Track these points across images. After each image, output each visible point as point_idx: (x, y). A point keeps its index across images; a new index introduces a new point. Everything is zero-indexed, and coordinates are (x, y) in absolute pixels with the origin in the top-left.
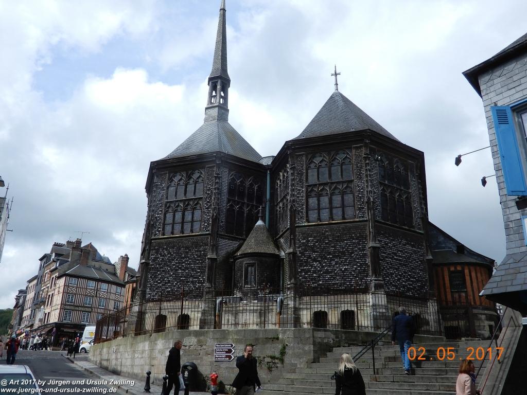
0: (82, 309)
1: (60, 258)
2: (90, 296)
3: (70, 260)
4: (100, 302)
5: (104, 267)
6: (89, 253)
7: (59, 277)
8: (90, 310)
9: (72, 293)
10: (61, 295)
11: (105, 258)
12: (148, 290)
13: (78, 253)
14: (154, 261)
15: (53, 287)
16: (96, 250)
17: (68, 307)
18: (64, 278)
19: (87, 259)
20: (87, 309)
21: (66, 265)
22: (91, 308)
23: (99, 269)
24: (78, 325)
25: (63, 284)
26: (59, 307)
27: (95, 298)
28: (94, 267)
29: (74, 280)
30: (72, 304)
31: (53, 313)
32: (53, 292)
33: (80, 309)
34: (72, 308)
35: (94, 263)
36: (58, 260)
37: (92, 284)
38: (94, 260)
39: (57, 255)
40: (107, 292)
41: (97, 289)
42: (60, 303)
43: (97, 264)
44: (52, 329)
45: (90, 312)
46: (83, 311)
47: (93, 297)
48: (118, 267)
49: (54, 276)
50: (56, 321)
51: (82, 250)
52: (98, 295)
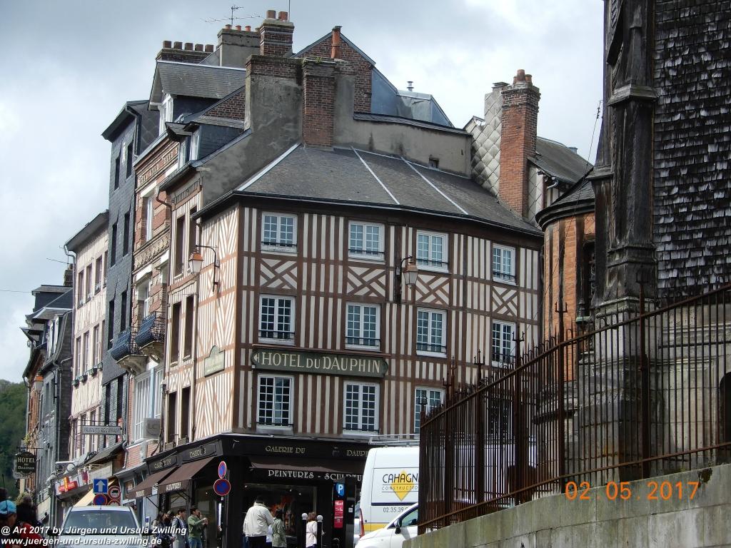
0: (341, 366)
1: (201, 118)
2: (367, 299)
3: (247, 123)
4: (419, 327)
5: (420, 146)
6: (333, 82)
7: (210, 215)
8: (377, 367)
9: (279, 291)
10: (230, 300)
11: (417, 100)
12: (664, 246)
13: (279, 84)
14: (679, 85)
15: (188, 267)
16: (370, 66)
17: (271, 360)
18: (234, 216)
19: (332, 111)
20: (362, 367)
21: (233, 150)
22: (380, 357)
23: (395, 160)
24: (330, 444)
25: (233, 248)
26: (230, 361)
27: (391, 310)
28: (370, 152)
29: (280, 225)
30: (290, 343)
31: (204, 393)
32: (191, 290)
33: (328, 365)
34: (290, 362)
35: (363, 132)
36: (192, 128)
37: (371, 237)
38: (364, 114)
39: (181, 103)
40: (449, 276)
41: (398, 260)
42: (231, 340)
43: (383, 137)
44: (213, 466)
45: (380, 380)
46: (343, 377)
47: (382, 302)
48: (489, 143)
49: (183, 210)
50: (225, 427)
51: (297, 70)
52: (406, 294)
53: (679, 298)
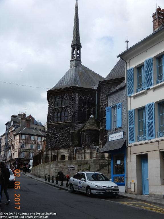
0: (30, 151)
1: (16, 124)
2: (32, 144)
3: (21, 125)
4: (38, 147)
5: (39, 128)
6: (30, 121)
7: (16, 135)
8: (33, 151)
9: (23, 143)
10: (18, 144)
11: (39, 123)
12: (49, 145)
13: (24, 121)
14: (51, 133)
15: (14, 140)
16: (34, 119)
17: (22, 150)
18: (19, 135)
19: (30, 124)
20: (32, 151)
21: (19, 128)
22: (34, 150)
23: (36, 129)
24: (28, 159)
25: (19, 138)
26: (18, 150)
27: (35, 145)
28: (33, 128)
29: (24, 136)
30: (24, 148)
31: (15, 153)
32: (14, 142)
33: (28, 151)
34: (24, 150)
35: (33, 126)
36: (15, 125)
37: (33, 138)
38: (33, 124)
39: (14, 122)
40: (41, 142)
41: (36, 140)
42: (18, 148)
43: (35, 127)
45: (34, 152)
46: (30, 152)
47: (34, 144)
48: (46, 127)
49: (14, 134)
50: (17, 157)
51: (26, 119)
52: (37, 143)
53: (50, 150)
